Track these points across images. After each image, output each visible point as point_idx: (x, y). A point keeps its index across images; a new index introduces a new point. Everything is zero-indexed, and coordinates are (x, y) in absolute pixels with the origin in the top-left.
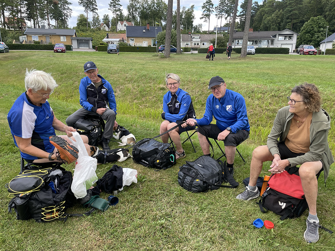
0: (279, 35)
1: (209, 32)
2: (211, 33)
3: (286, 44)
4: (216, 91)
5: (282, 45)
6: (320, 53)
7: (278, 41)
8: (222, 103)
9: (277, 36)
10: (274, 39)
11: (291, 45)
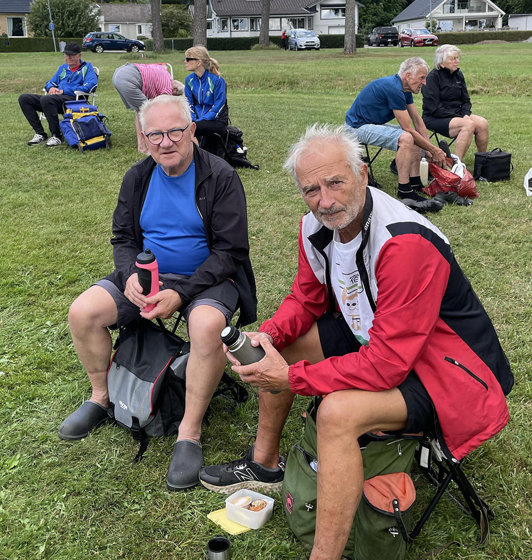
0: (322, 6)
3: (337, 27)
5: (330, 28)
7: (321, 19)
9: (318, 9)
10: (312, 16)
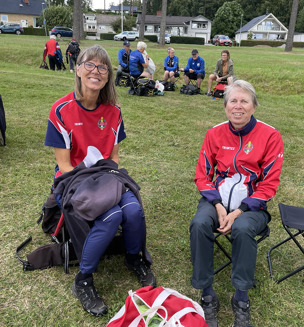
0: (193, 21)
1: (105, 11)
2: (107, 13)
3: (200, 33)
4: (194, 56)
5: (196, 34)
6: (236, 44)
7: (192, 29)
8: (196, 62)
9: (191, 23)
10: (187, 27)
11: (206, 35)
